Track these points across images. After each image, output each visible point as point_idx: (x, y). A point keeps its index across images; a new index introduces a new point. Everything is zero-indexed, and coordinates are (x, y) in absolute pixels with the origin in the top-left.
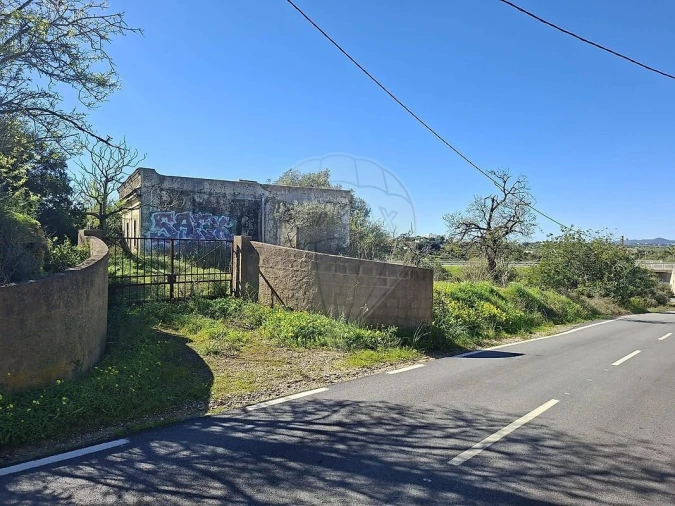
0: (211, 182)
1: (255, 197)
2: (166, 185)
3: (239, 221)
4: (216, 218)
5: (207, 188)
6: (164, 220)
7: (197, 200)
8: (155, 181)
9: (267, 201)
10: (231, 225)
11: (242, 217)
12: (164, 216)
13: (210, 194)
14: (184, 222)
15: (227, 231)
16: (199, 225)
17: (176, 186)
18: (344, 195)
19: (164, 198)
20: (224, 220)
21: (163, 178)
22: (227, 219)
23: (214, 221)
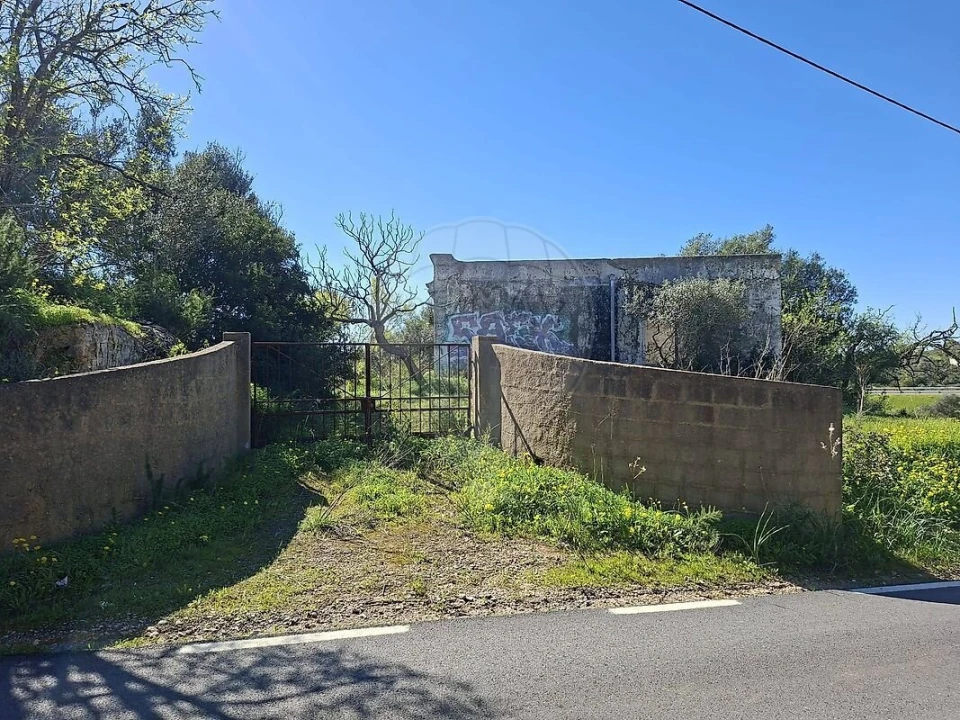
0: (529, 264)
1: (599, 281)
2: (467, 275)
3: (574, 320)
4: (538, 318)
5: (524, 273)
6: (466, 325)
7: (511, 293)
8: (451, 272)
9: (619, 285)
10: (562, 327)
11: (577, 313)
12: (466, 319)
13: (529, 283)
14: (492, 326)
15: (554, 336)
16: (513, 330)
17: (480, 275)
18: (767, 262)
19: (465, 295)
20: (551, 321)
21: (462, 266)
22: (555, 318)
23: (534, 322)
